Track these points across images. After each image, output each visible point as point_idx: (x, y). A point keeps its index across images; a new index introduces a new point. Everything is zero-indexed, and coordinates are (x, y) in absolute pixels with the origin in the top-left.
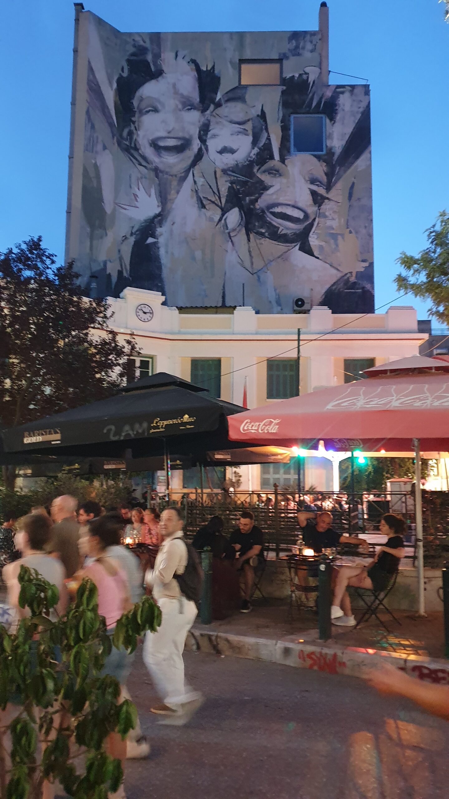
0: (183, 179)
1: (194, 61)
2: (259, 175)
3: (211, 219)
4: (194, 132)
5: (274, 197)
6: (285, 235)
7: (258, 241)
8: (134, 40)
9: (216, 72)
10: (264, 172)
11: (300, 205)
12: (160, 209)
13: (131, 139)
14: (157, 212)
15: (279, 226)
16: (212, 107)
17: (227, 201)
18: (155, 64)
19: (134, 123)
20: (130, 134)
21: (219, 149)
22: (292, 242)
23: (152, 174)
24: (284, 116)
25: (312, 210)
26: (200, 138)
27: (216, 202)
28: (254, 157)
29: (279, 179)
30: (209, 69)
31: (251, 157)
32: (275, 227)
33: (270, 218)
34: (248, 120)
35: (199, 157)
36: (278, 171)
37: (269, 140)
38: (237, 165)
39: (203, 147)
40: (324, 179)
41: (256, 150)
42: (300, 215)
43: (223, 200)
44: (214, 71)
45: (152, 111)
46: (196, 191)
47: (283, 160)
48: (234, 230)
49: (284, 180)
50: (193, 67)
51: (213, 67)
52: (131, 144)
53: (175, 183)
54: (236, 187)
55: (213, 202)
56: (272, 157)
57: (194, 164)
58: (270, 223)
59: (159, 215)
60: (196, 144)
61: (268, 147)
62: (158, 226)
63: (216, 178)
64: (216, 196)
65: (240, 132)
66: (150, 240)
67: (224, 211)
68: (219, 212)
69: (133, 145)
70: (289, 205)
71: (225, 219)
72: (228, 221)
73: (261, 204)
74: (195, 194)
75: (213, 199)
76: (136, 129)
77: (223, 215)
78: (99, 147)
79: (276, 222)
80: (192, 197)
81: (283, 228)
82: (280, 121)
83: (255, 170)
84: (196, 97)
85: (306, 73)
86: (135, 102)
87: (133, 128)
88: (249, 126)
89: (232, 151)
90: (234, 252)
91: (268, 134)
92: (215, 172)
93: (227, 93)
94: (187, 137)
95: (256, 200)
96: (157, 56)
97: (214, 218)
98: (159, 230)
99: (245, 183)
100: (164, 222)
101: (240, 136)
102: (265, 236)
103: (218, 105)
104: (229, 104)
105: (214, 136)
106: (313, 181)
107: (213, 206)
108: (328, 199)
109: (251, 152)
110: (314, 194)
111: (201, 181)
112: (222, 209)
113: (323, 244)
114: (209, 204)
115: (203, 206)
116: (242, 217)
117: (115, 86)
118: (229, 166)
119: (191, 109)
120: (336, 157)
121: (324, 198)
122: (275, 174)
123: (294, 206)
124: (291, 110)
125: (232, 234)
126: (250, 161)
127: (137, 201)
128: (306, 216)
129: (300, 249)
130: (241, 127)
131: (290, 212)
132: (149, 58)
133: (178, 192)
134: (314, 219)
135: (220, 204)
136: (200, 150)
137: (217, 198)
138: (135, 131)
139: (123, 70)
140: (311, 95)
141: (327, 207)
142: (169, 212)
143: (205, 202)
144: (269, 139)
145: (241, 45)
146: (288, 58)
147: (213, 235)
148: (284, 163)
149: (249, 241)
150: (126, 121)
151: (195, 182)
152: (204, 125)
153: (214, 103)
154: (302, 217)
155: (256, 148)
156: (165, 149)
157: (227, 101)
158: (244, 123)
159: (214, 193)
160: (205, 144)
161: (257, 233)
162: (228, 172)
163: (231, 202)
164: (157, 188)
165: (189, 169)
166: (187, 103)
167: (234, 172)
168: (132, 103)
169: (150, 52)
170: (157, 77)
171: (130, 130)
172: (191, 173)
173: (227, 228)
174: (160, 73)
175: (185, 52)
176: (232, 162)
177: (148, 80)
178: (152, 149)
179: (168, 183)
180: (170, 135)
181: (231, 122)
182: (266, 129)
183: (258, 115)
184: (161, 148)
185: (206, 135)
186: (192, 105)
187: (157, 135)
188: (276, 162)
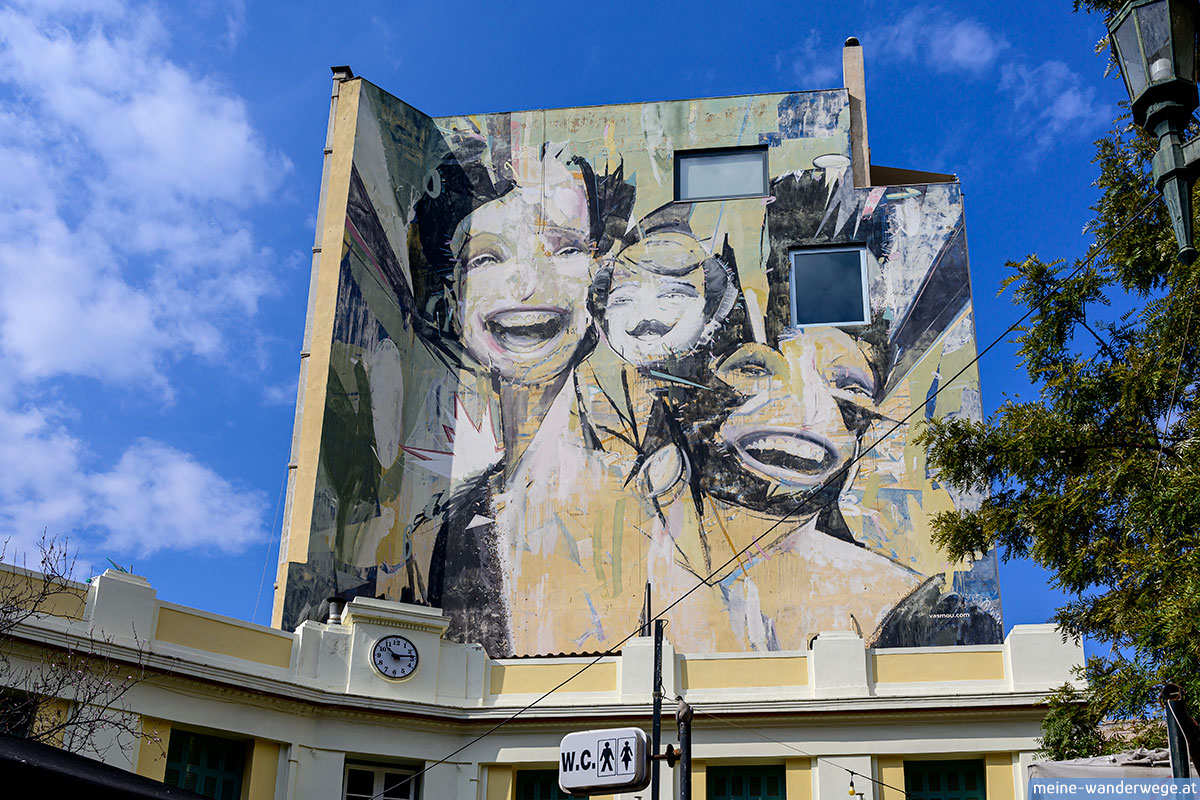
0: (554, 391)
1: (579, 161)
2: (720, 374)
3: (614, 471)
4: (576, 295)
5: (756, 417)
6: (783, 498)
7: (721, 513)
8: (455, 129)
9: (625, 178)
10: (733, 367)
11: (814, 433)
12: (500, 456)
13: (443, 317)
14: (495, 462)
15: (765, 478)
16: (618, 243)
17: (648, 433)
18: (498, 171)
19: (450, 284)
20: (442, 306)
21: (632, 326)
22: (799, 511)
23: (486, 385)
24: (773, 253)
25: (843, 442)
26: (591, 306)
27: (625, 434)
29: (765, 381)
30: (611, 172)
31: (702, 340)
32: (761, 481)
33: (746, 462)
34: (696, 266)
35: (588, 344)
36: (763, 366)
37: (743, 302)
38: (672, 357)
39: (597, 325)
40: (870, 378)
41: (714, 325)
42: (818, 454)
43: (642, 431)
44: (621, 175)
45: (490, 259)
46: (582, 414)
47: (773, 342)
48: (665, 492)
49: (778, 383)
50: (579, 171)
51: (620, 168)
52: (442, 326)
53: (535, 399)
54: (671, 402)
55: (619, 436)
56: (749, 337)
57: (577, 359)
58: (748, 473)
59: (499, 467)
60: (582, 320)
61: (740, 317)
62: (495, 490)
63: (625, 385)
64: (626, 423)
65: (679, 291)
66: (478, 521)
67: (643, 455)
68: (633, 455)
69: (446, 329)
70: (791, 434)
71: (646, 471)
72: (652, 472)
73: (726, 434)
74: (578, 420)
75: (619, 429)
76: (454, 298)
77: (641, 461)
78: (370, 332)
79: (762, 470)
80: (572, 428)
81: (778, 483)
82: (764, 264)
83: (712, 365)
84: (583, 227)
85: (819, 169)
86: (454, 246)
87: (447, 294)
88: (697, 278)
89: (662, 330)
90: (667, 538)
91: (740, 291)
92: (624, 374)
93: (648, 216)
94: (563, 306)
95: (716, 427)
96: (503, 157)
97: (623, 468)
98: (497, 499)
99: (690, 393)
100: (508, 482)
101: (678, 299)
102: (738, 502)
103: (631, 240)
104: (654, 237)
105: (622, 301)
106: (842, 382)
107: (616, 441)
108: (879, 417)
109: (702, 329)
110: (846, 407)
111: (591, 393)
112: (639, 449)
113: (872, 513)
114: (612, 438)
115: (597, 445)
116: (684, 464)
117: (411, 215)
118: (655, 359)
119: (572, 251)
120: (892, 330)
121: (869, 416)
122: (757, 373)
123: (801, 437)
124: (790, 242)
125: (661, 501)
126: (700, 347)
127: (451, 441)
128: (831, 456)
129: (819, 527)
130: (683, 280)
131: (792, 447)
132: (486, 159)
133: (541, 418)
134: (850, 462)
135: (634, 440)
136: (591, 330)
137: (628, 426)
138: (451, 302)
139: (430, 186)
140: (830, 210)
141: (876, 430)
142: (521, 459)
143: (601, 436)
144: (741, 300)
145: (679, 125)
146: (778, 142)
147: (620, 506)
148: (775, 347)
149: (701, 513)
150: (433, 283)
151: (579, 396)
152: (600, 281)
153: (620, 237)
154: (820, 458)
155: (714, 321)
156: (517, 331)
157: (648, 232)
158: (686, 272)
159: (621, 415)
160: (601, 318)
161: (719, 496)
162: (653, 373)
163: (660, 434)
164: (496, 412)
165: (568, 369)
166: (565, 240)
167: (666, 372)
168: (448, 247)
169: (489, 148)
170: (502, 195)
171: (442, 299)
172: (571, 378)
173: (651, 488)
174: (509, 186)
175: (560, 145)
176: (662, 352)
177: (484, 202)
178: (487, 333)
179: (521, 401)
180: (527, 305)
181: (658, 272)
182: (736, 281)
183: (717, 256)
184: (505, 330)
185: (605, 300)
186: (576, 243)
187: (498, 306)
188: (759, 348)
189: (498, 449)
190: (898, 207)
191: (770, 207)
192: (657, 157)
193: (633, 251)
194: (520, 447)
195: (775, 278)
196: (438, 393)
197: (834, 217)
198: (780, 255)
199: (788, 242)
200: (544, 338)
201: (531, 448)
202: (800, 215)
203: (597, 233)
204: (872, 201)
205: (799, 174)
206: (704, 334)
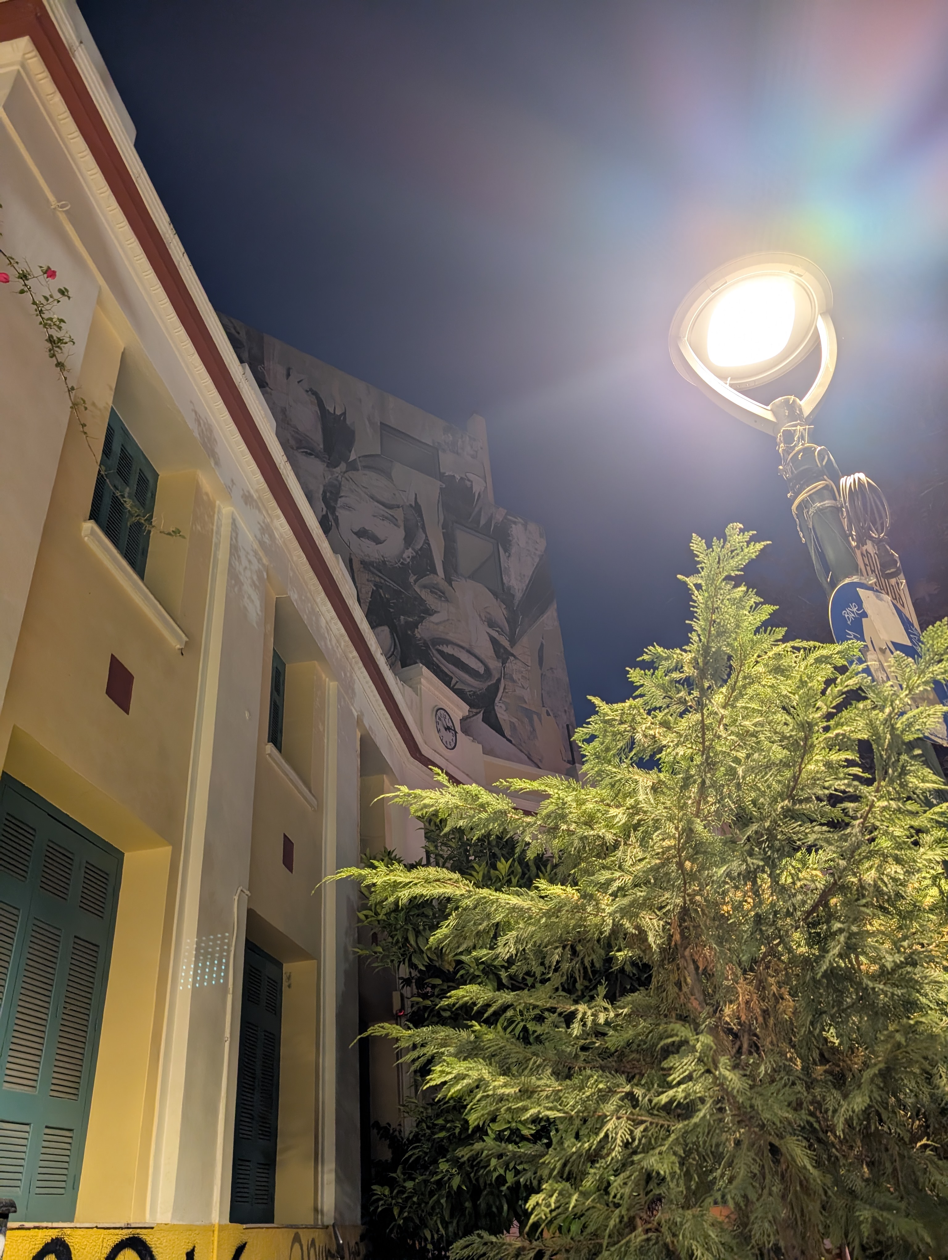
1: (315, 393)
2: (417, 590)
4: (315, 488)
5: (441, 628)
6: (462, 692)
9: (348, 422)
10: (425, 587)
11: (477, 651)
15: (451, 675)
16: (343, 466)
17: (369, 612)
21: (356, 529)
22: (472, 706)
24: (445, 520)
25: (494, 664)
26: (325, 501)
28: (408, 560)
29: (445, 605)
30: (338, 413)
31: (404, 559)
32: (446, 675)
33: (437, 658)
36: (443, 593)
37: (429, 544)
38: (384, 562)
39: (330, 516)
40: (506, 627)
41: (409, 552)
42: (480, 668)
43: (365, 608)
44: (345, 418)
47: (449, 580)
49: (452, 609)
50: (315, 400)
51: (344, 414)
54: (385, 595)
56: (434, 571)
58: (438, 667)
61: (425, 553)
63: (352, 570)
65: (387, 518)
70: (463, 648)
73: (423, 632)
79: (447, 667)
81: (457, 680)
82: (440, 525)
83: (411, 580)
84: (318, 440)
85: (469, 480)
88: (399, 514)
89: (376, 540)
91: (427, 536)
92: (351, 561)
93: (364, 456)
95: (415, 625)
96: (257, 359)
99: (397, 594)
101: (386, 523)
103: (352, 467)
104: (368, 472)
105: (348, 507)
106: (492, 624)
108: (513, 655)
109: (403, 552)
110: (494, 642)
113: (514, 720)
116: (395, 645)
118: (372, 559)
119: (311, 454)
120: (516, 601)
121: (508, 653)
122: (440, 597)
123: (469, 652)
126: (403, 564)
128: (488, 671)
129: (484, 720)
130: (389, 511)
131: (465, 658)
132: (245, 355)
134: (499, 680)
136: (325, 518)
140: (477, 509)
141: (512, 665)
144: (427, 542)
145: (382, 406)
148: (451, 585)
152: (332, 485)
154: (482, 671)
155: (410, 550)
157: (364, 467)
158: (390, 507)
160: (333, 513)
162: (372, 568)
163: (377, 616)
166: (304, 444)
169: (245, 347)
175: (301, 375)
176: (377, 556)
181: (372, 498)
182: (423, 527)
183: (411, 505)
185: (335, 501)
186: (313, 450)
188: (440, 580)
190: (513, 526)
191: (442, 489)
192: (370, 420)
193: (353, 474)
195: (447, 537)
197: (479, 515)
199: (453, 517)
203: (329, 451)
204: (499, 514)
205: (458, 477)
206: (405, 556)
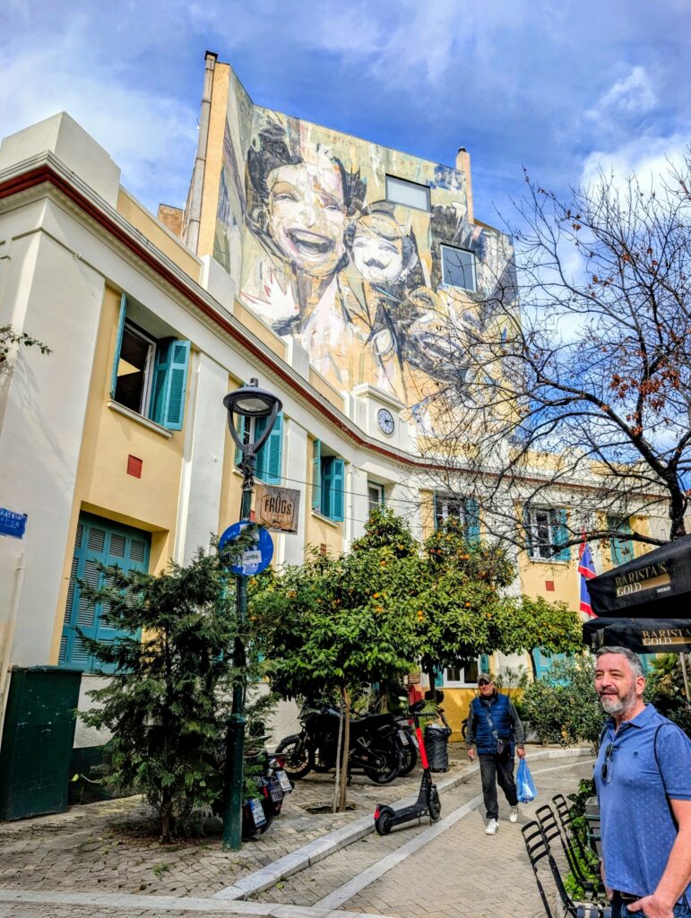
0: (325, 284)
1: (337, 160)
2: (411, 299)
3: (359, 337)
4: (337, 233)
5: (427, 325)
6: (440, 370)
7: (412, 372)
8: (268, 116)
9: (362, 178)
10: (416, 297)
12: (297, 312)
13: (263, 222)
14: (294, 315)
15: (434, 359)
16: (358, 213)
17: (376, 320)
18: (293, 149)
19: (267, 205)
20: (262, 215)
21: (367, 261)
23: (289, 269)
24: (433, 243)
26: (345, 242)
27: (364, 318)
28: (404, 278)
30: (354, 173)
31: (401, 278)
32: (430, 360)
33: (424, 348)
34: (398, 238)
35: (343, 263)
36: (430, 299)
38: (387, 282)
39: (349, 254)
40: (478, 320)
41: (406, 272)
43: (373, 318)
44: (359, 176)
45: (290, 198)
46: (342, 301)
47: (435, 289)
48: (385, 354)
50: (337, 166)
51: (359, 172)
52: (262, 228)
53: (316, 285)
54: (387, 307)
55: (361, 318)
56: (423, 283)
57: (338, 269)
58: (424, 354)
59: (297, 318)
60: (340, 249)
61: (417, 271)
63: (364, 291)
65: (389, 248)
67: (373, 331)
68: (368, 330)
69: (265, 229)
70: (443, 338)
71: (375, 340)
72: (378, 342)
73: (414, 330)
74: (340, 303)
75: (361, 314)
76: (269, 213)
77: (372, 334)
78: (230, 219)
79: (431, 354)
80: (337, 307)
82: (430, 248)
83: (406, 293)
84: (339, 197)
85: (453, 208)
86: (269, 183)
87: (265, 210)
88: (398, 244)
89: (382, 267)
90: (386, 379)
91: (419, 258)
92: (363, 284)
93: (374, 203)
94: (331, 237)
95: (409, 326)
96: (296, 142)
97: (363, 336)
99: (396, 305)
100: (303, 327)
101: (389, 252)
102: (420, 368)
103: (365, 213)
104: (376, 215)
105: (361, 245)
106: (466, 318)
107: (359, 320)
109: (401, 273)
110: (468, 332)
111: (346, 291)
112: (372, 328)
114: (357, 318)
115: (350, 320)
116: (394, 341)
117: (246, 155)
118: (379, 281)
119: (335, 208)
122: (428, 303)
123: (448, 341)
125: (384, 359)
126: (400, 281)
127: (269, 296)
130: (391, 243)
132: (287, 140)
133: (320, 296)
134: (470, 359)
135: (369, 322)
136: (345, 255)
137: (365, 313)
138: (268, 215)
139: (254, 143)
140: (459, 230)
142: (309, 318)
143: (351, 314)
144: (419, 263)
145: (387, 161)
146: (435, 187)
147: (362, 355)
149: (402, 369)
150: (257, 201)
151: (340, 291)
152: (350, 230)
153: (360, 209)
154: (457, 354)
155: (406, 269)
156: (305, 244)
157: (374, 211)
158: (392, 239)
159: (362, 307)
160: (350, 251)
161: (411, 363)
162: (378, 288)
163: (382, 322)
164: (295, 287)
165: (333, 273)
166: (330, 201)
167: (384, 289)
168: (265, 183)
169: (288, 135)
170: (296, 164)
171: (262, 212)
172: (335, 280)
173: (378, 351)
174: (300, 161)
175: (327, 148)
176: (382, 278)
177: (285, 164)
178: (288, 239)
179: (308, 284)
180: (310, 230)
181: (379, 234)
182: (416, 251)
183: (407, 236)
184: (299, 241)
185: (352, 241)
186: (336, 205)
187: (294, 226)
188: (427, 289)
189: (296, 308)
190: (488, 239)
191: (432, 219)
192: (377, 173)
193: (365, 219)
194: (308, 310)
195: (435, 256)
196: (261, 266)
197: (460, 235)
198: (437, 246)
199: (440, 240)
200: (320, 252)
201: (314, 312)
202: (446, 228)
203: (347, 203)
204: (477, 232)
205: (445, 207)
206: (402, 275)
